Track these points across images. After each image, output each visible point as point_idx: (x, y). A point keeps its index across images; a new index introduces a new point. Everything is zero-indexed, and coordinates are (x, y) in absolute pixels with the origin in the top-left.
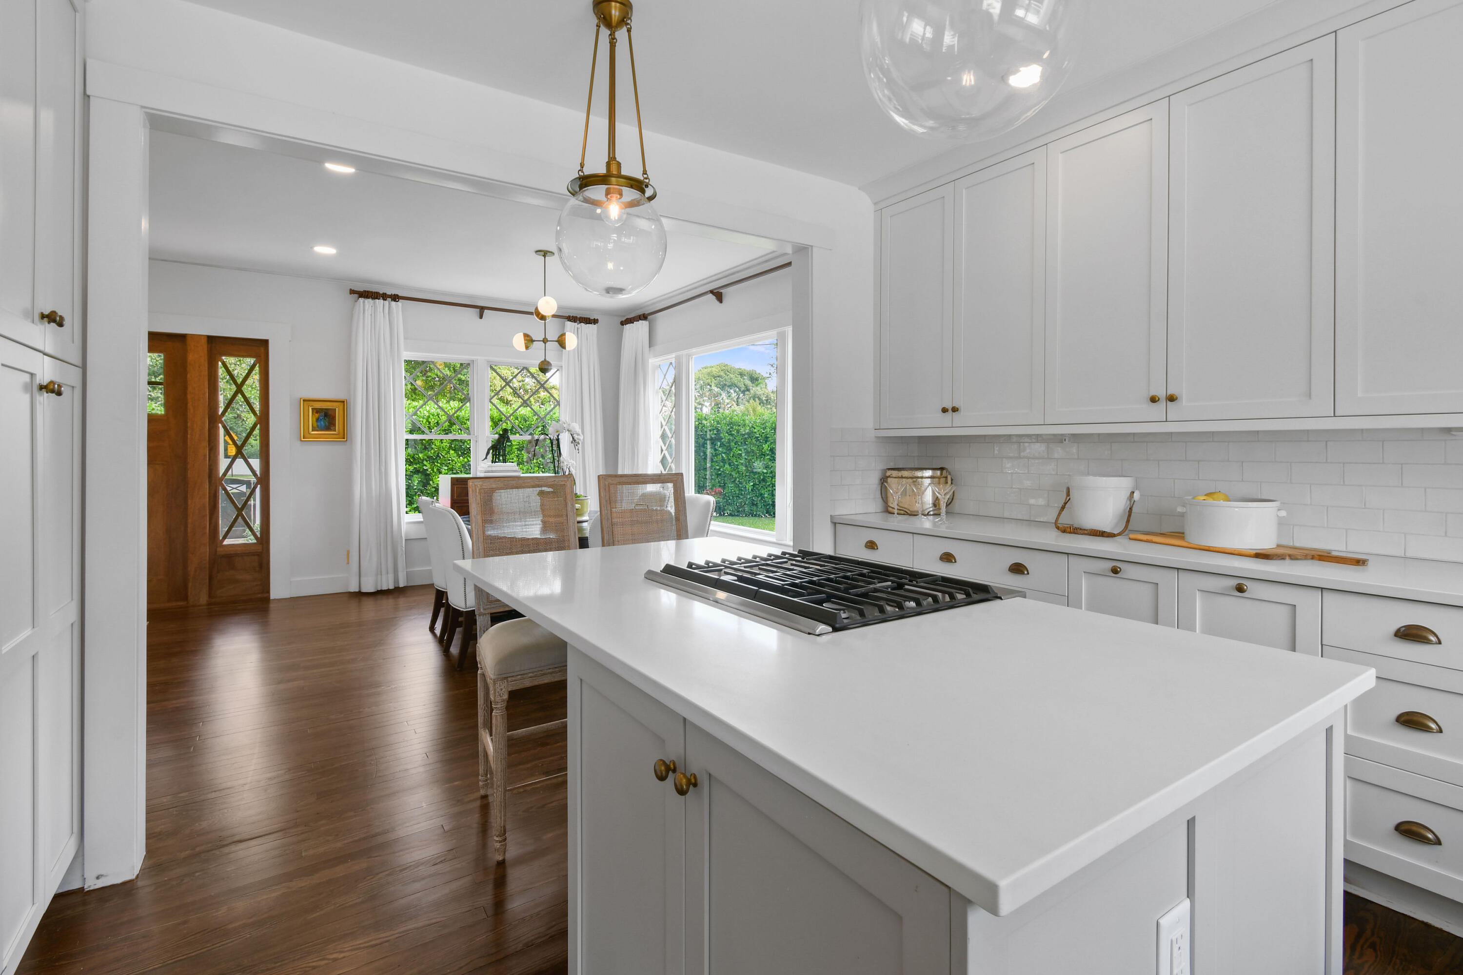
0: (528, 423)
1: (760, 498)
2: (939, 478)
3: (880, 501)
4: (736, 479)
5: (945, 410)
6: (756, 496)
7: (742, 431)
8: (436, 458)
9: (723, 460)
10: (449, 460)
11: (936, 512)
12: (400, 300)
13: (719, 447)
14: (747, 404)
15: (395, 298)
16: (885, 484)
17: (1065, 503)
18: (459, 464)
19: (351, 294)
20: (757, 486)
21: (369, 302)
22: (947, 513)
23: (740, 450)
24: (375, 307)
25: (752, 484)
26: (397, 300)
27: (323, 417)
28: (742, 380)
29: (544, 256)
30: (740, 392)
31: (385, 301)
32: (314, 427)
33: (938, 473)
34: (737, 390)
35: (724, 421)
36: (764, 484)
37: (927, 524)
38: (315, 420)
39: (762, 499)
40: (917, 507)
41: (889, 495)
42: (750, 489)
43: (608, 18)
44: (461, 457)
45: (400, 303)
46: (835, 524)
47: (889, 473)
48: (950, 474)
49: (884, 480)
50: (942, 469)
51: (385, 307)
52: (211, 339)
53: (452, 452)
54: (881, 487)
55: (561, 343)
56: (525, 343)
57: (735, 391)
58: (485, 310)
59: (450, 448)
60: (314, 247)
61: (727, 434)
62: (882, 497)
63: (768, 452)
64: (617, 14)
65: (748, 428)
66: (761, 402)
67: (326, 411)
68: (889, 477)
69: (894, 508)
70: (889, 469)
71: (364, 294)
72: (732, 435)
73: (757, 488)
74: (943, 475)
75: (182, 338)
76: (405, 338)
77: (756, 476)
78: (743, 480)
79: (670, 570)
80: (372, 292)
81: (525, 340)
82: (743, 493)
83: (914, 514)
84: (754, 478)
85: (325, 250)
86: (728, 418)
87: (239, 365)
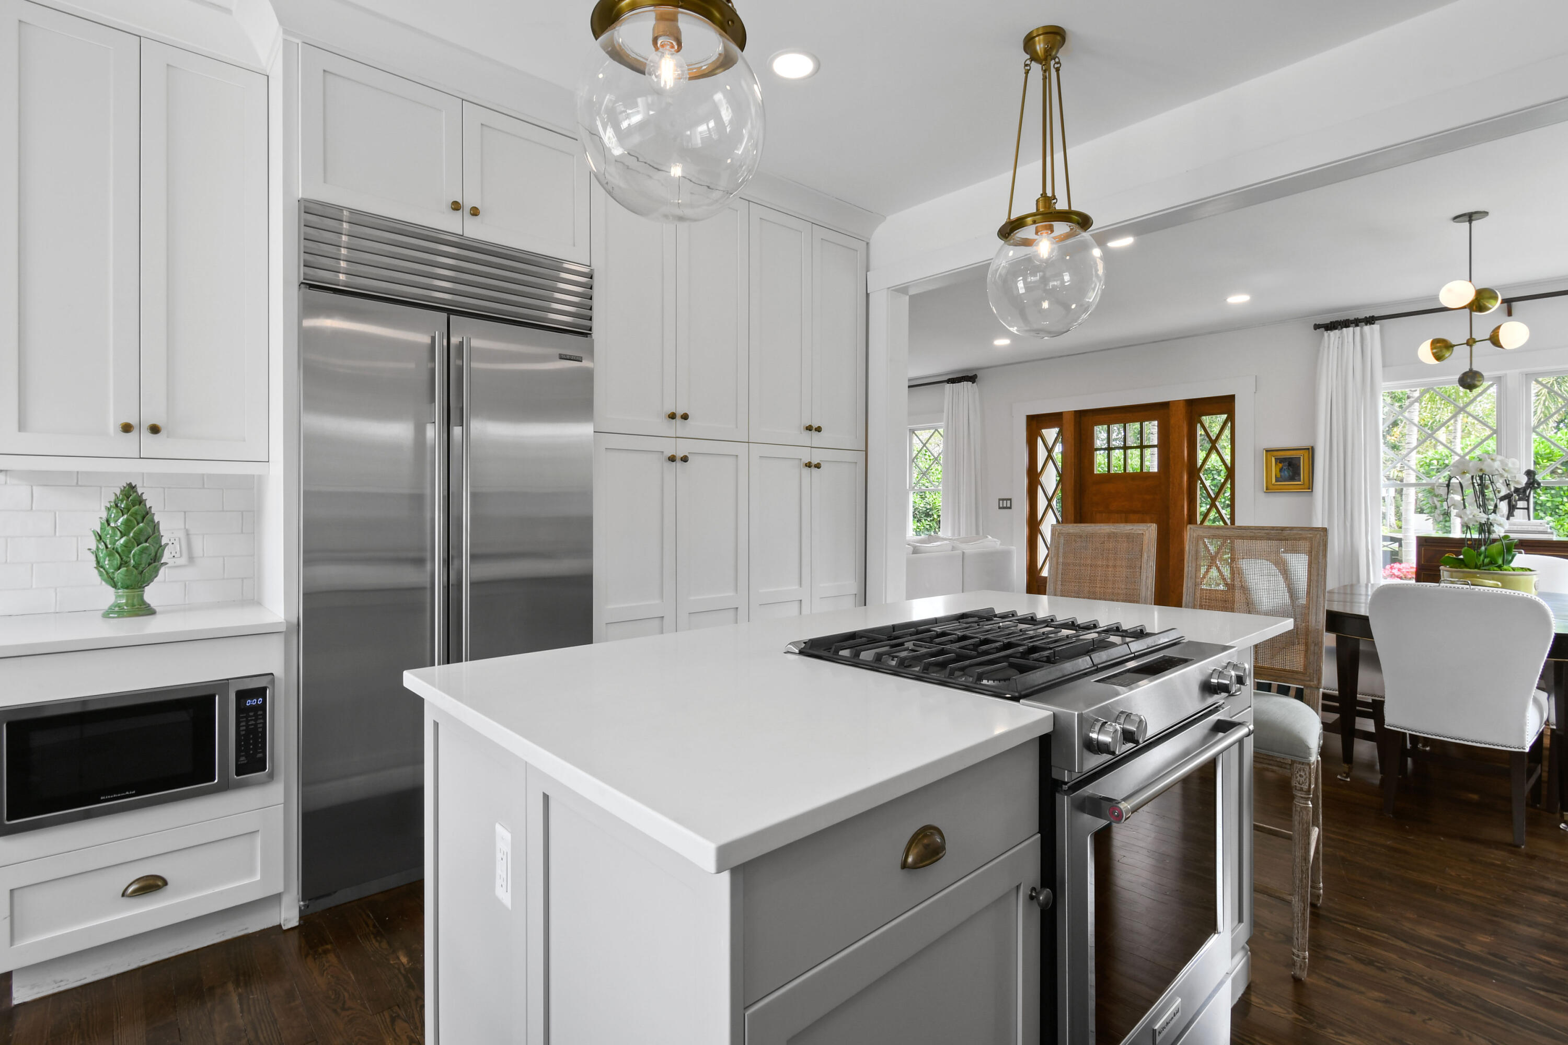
12: (1376, 322)
15: (1370, 321)
19: (1315, 329)
24: (1341, 338)
26: (1373, 322)
27: (1287, 467)
29: (1470, 221)
31: (1356, 328)
32: (1278, 478)
38: (1278, 470)
45: (1376, 327)
52: (1190, 403)
55: (1496, 340)
60: (1227, 299)
67: (1290, 460)
71: (1331, 326)
75: (1165, 405)
85: (1238, 299)
87: (1214, 423)
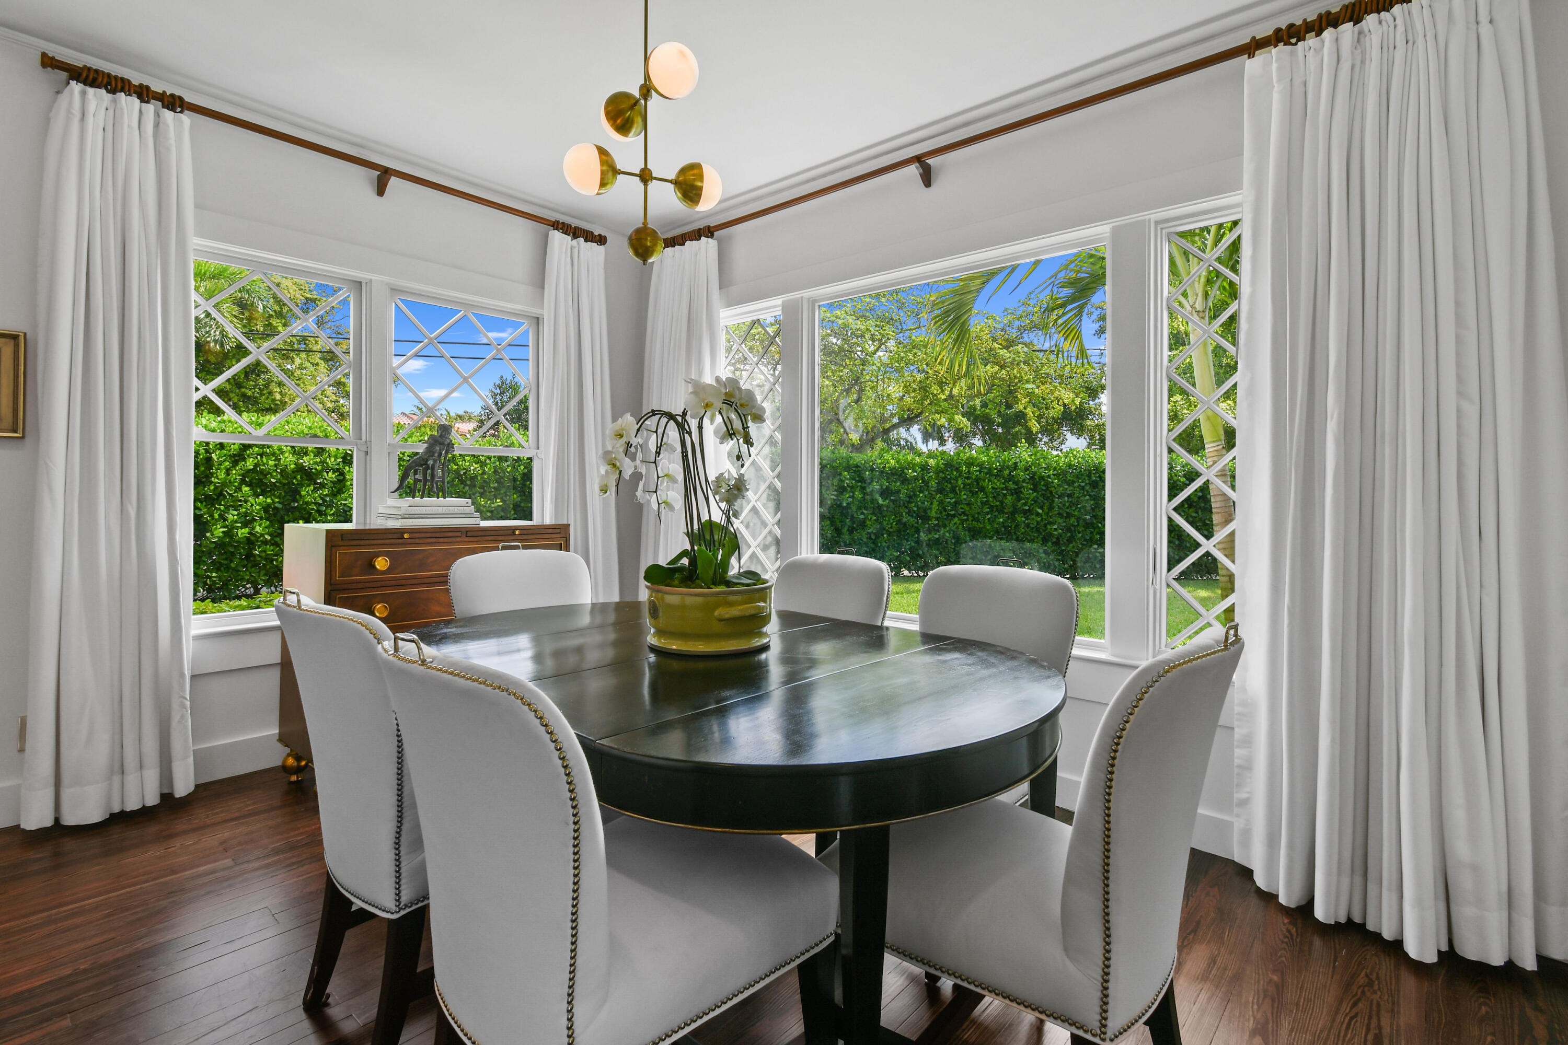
8: (218, 497)
10: (240, 501)
12: (187, 112)
15: (174, 103)
18: (258, 507)
19: (43, 66)
21: (97, 97)
24: (114, 113)
26: (179, 110)
31: (143, 104)
44: (261, 497)
45: (186, 118)
51: (144, 118)
53: (245, 489)
58: (391, 178)
59: (243, 482)
71: (84, 75)
76: (197, 206)
80: (109, 75)
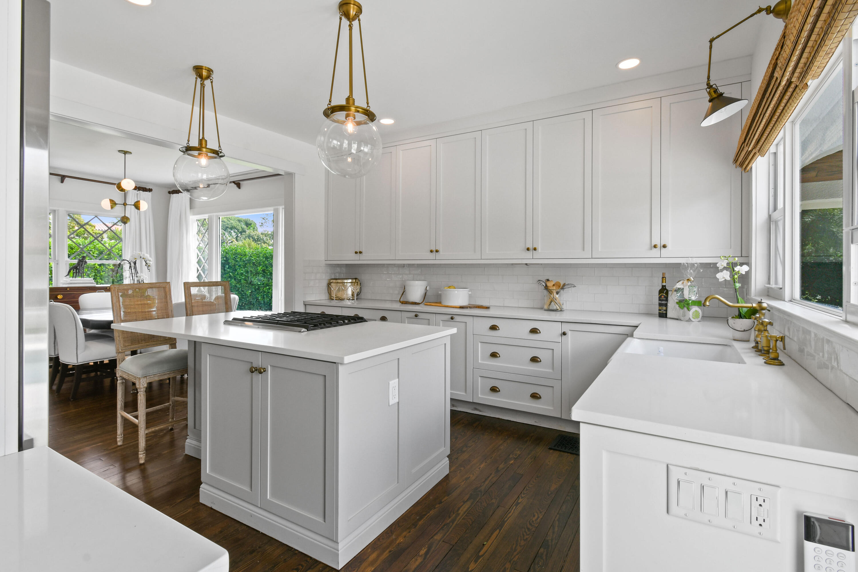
0: (74, 250)
1: (255, 300)
2: (354, 283)
3: (327, 294)
4: (239, 288)
5: (356, 253)
6: (253, 298)
7: (244, 258)
9: (230, 277)
11: (353, 298)
13: (228, 269)
14: (244, 241)
16: (330, 286)
17: (404, 292)
20: (254, 293)
22: (357, 299)
23: (242, 270)
25: (250, 291)
28: (240, 224)
29: (125, 154)
30: (238, 233)
33: (354, 280)
34: (236, 231)
35: (231, 252)
36: (258, 291)
37: (349, 303)
39: (257, 300)
40: (345, 296)
41: (332, 291)
42: (249, 294)
43: (201, 75)
46: (305, 305)
47: (331, 281)
48: (359, 281)
49: (329, 284)
50: (356, 279)
54: (328, 287)
55: (137, 206)
56: (111, 205)
57: (235, 232)
58: (66, 178)
61: (233, 261)
62: (328, 292)
63: (261, 272)
64: (206, 74)
65: (248, 257)
66: (254, 240)
68: (332, 283)
69: (334, 297)
70: (332, 279)
72: (237, 261)
73: (253, 294)
74: (356, 281)
77: (253, 287)
78: (244, 289)
79: (234, 319)
81: (111, 203)
82: (244, 297)
83: (343, 300)
84: (252, 288)
86: (234, 251)
